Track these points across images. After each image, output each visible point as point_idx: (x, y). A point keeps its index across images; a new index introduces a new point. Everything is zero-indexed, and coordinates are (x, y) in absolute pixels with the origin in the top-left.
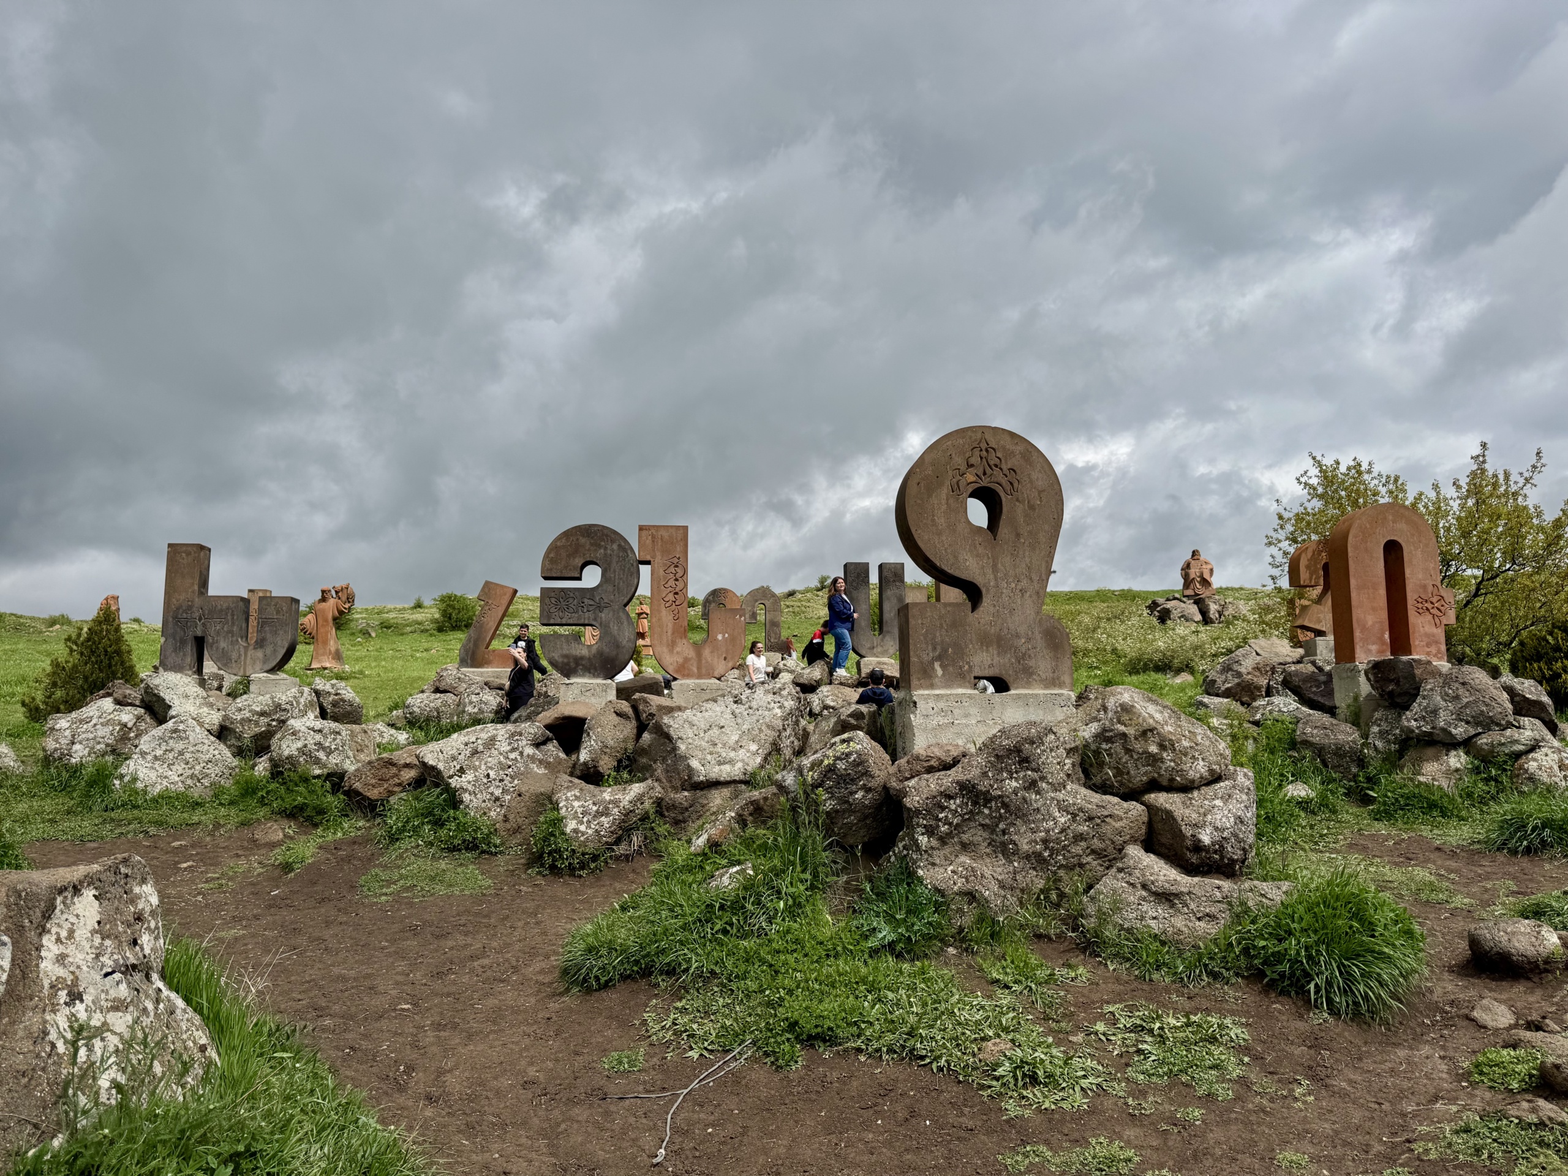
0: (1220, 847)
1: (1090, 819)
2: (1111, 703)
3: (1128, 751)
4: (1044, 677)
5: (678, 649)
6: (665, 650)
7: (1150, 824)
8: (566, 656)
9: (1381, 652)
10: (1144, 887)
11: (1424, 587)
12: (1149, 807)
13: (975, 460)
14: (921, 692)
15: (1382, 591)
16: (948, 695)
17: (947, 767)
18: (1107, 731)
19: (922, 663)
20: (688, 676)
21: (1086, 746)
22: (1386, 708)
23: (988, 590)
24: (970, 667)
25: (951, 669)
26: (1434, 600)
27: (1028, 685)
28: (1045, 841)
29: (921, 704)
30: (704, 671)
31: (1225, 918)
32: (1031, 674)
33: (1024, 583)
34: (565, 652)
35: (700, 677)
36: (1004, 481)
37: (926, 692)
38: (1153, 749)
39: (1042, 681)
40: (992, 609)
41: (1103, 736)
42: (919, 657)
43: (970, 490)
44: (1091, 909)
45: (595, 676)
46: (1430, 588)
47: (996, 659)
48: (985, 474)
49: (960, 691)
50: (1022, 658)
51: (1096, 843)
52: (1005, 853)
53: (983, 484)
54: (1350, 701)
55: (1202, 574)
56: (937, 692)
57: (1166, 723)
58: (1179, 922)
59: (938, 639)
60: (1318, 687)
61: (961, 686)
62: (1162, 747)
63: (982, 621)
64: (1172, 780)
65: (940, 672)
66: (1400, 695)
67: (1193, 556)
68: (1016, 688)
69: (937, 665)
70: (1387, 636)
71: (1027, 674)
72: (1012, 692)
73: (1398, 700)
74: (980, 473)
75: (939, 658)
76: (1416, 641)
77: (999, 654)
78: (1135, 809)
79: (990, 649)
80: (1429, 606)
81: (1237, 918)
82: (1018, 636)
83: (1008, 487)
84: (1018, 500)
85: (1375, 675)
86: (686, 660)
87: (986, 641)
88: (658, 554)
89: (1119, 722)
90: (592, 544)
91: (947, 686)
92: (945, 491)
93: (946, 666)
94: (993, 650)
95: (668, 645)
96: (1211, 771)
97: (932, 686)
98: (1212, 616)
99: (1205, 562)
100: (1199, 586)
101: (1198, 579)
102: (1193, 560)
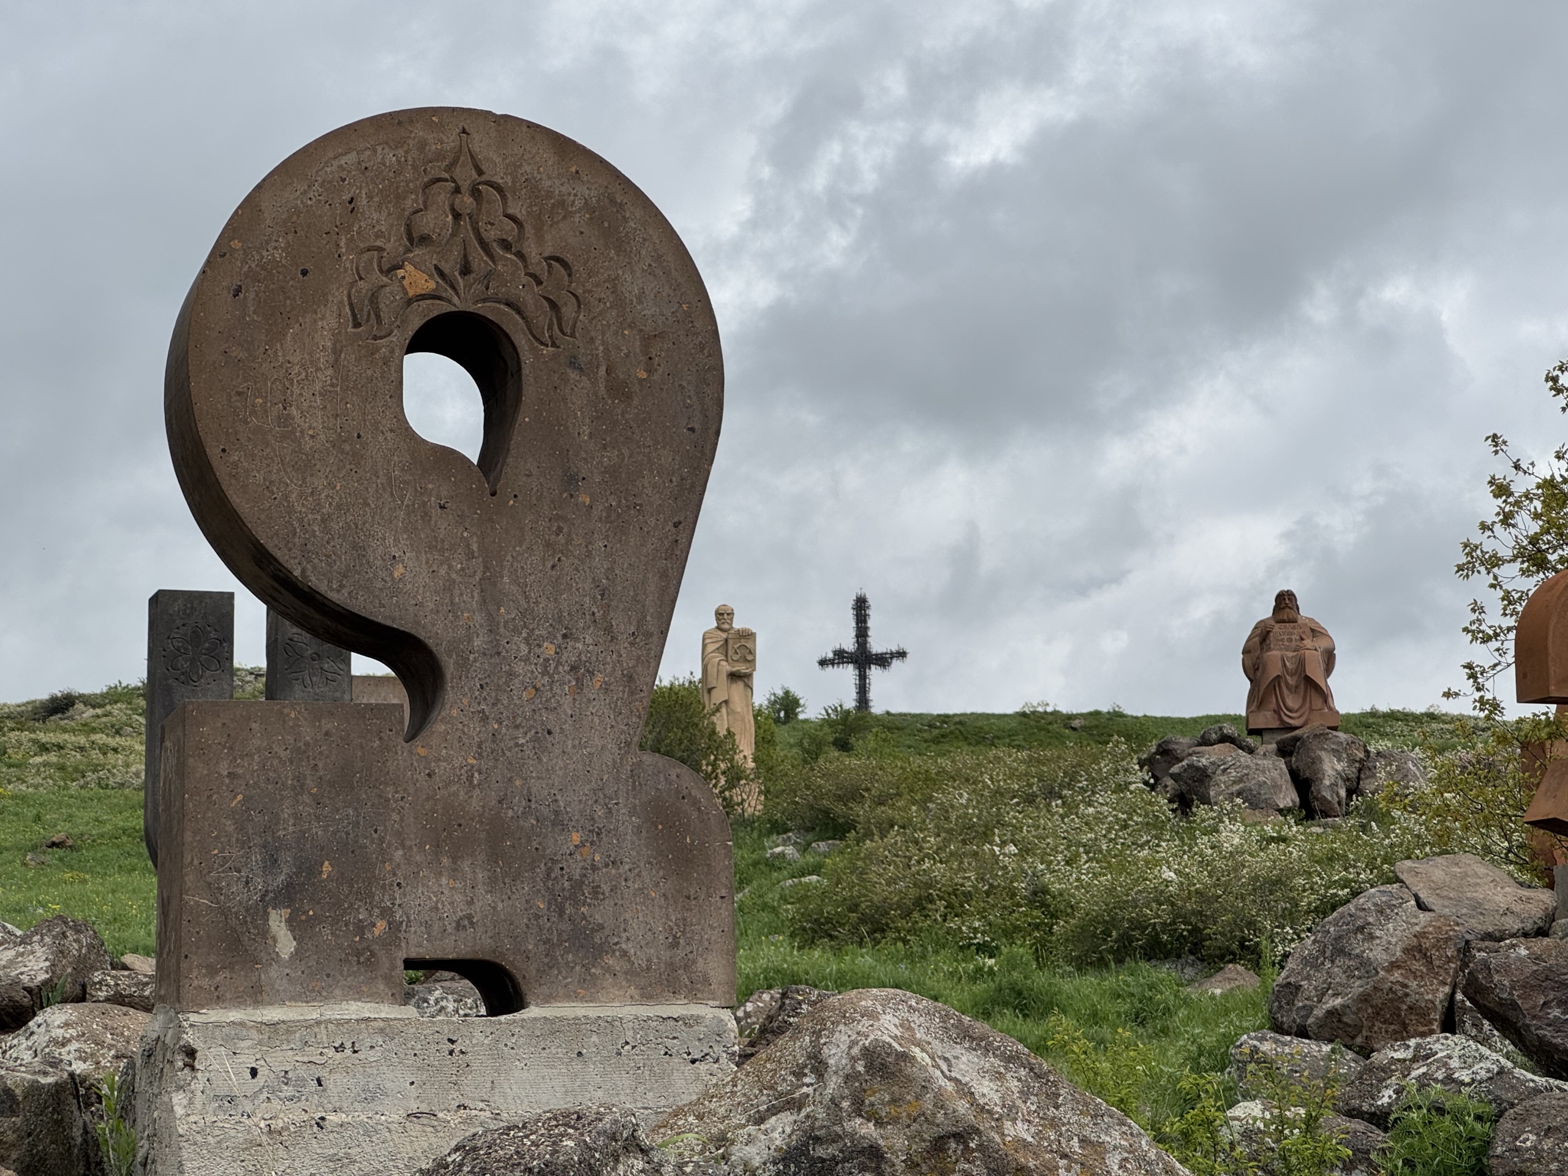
2: (839, 1047)
4: (640, 961)
13: (435, 221)
14: (213, 1015)
16: (308, 1025)
18: (817, 1140)
19: (224, 912)
23: (464, 664)
24: (394, 927)
25: (327, 933)
27: (587, 989)
29: (210, 1058)
32: (599, 951)
37: (234, 1015)
39: (631, 974)
40: (474, 728)
42: (214, 890)
43: (416, 323)
47: (485, 899)
48: (466, 271)
49: (354, 1009)
50: (569, 896)
53: (459, 304)
55: (1301, 663)
56: (273, 1014)
57: (1011, 1112)
59: (287, 830)
61: (359, 995)
63: (442, 770)
65: (286, 944)
67: (1277, 609)
68: (548, 999)
69: (277, 922)
71: (586, 952)
72: (532, 1012)
74: (450, 266)
75: (286, 896)
77: (492, 882)
79: (466, 865)
82: (559, 822)
83: (542, 318)
84: (573, 363)
87: (450, 836)
89: (858, 1108)
91: (307, 994)
92: (330, 321)
93: (312, 922)
94: (473, 868)
97: (256, 995)
98: (1327, 794)
99: (1316, 632)
100: (1292, 701)
101: (1291, 681)
102: (1278, 622)
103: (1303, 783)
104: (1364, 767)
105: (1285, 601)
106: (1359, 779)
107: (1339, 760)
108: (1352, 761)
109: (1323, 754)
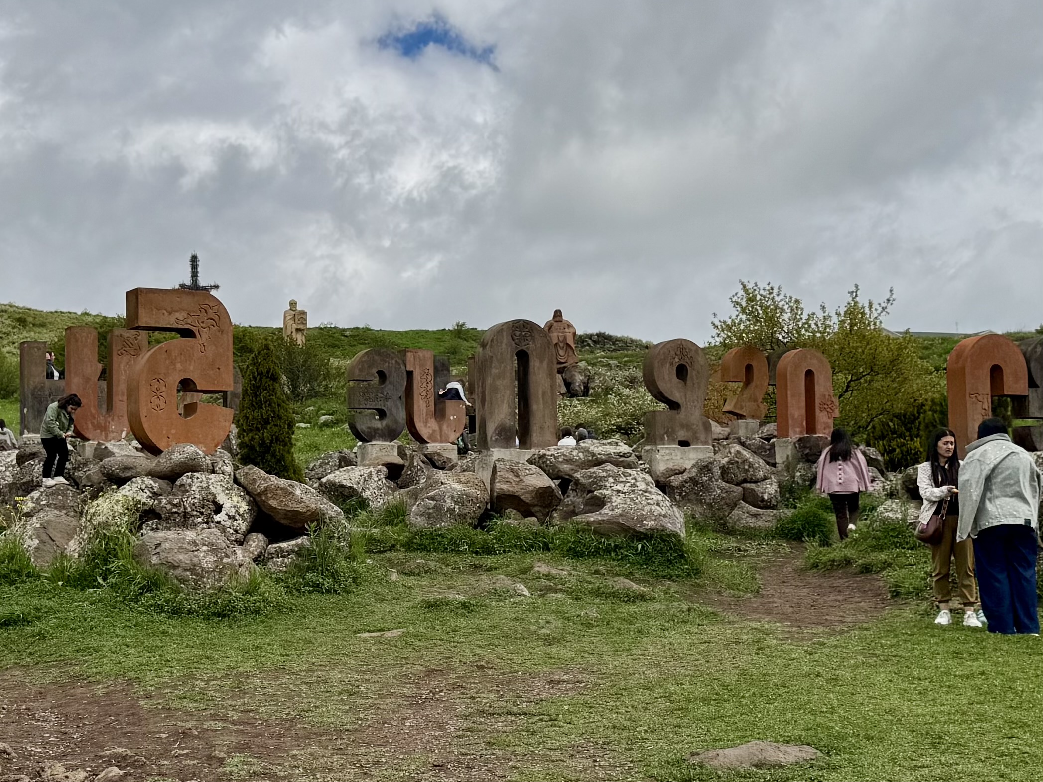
0: (770, 500)
1: (727, 492)
2: (733, 451)
3: (738, 468)
5: (429, 425)
6: (422, 425)
7: (744, 494)
8: (369, 428)
9: (801, 433)
10: (747, 513)
11: (824, 396)
12: (744, 488)
13: (678, 353)
14: (660, 446)
15: (803, 399)
16: (670, 448)
17: (682, 473)
18: (731, 461)
19: (660, 435)
20: (435, 441)
21: (724, 466)
22: (804, 463)
23: (683, 406)
24: (677, 437)
25: (670, 438)
26: (829, 403)
27: (697, 444)
28: (714, 499)
29: (661, 451)
30: (443, 438)
31: (774, 522)
33: (696, 403)
34: (369, 426)
35: (441, 442)
36: (688, 360)
37: (663, 446)
38: (746, 467)
39: (702, 442)
40: (684, 414)
41: (729, 462)
42: (659, 432)
44: (730, 521)
45: (386, 441)
46: (827, 397)
47: (686, 434)
48: (682, 358)
49: (674, 446)
50: (695, 433)
51: (728, 501)
52: (701, 502)
53: (681, 362)
54: (785, 459)
55: (565, 338)
56: (666, 446)
57: (750, 458)
58: (759, 523)
59: (666, 426)
60: (765, 452)
61: (674, 444)
62: (749, 467)
63: (681, 418)
64: (752, 479)
65: (666, 439)
66: (811, 455)
67: (555, 316)
68: (693, 445)
69: (666, 436)
70: (804, 424)
71: (697, 440)
72: (692, 447)
73: (810, 458)
74: (680, 358)
75: (666, 433)
76: (819, 427)
77: (686, 432)
78: (740, 489)
79: (684, 430)
80: (826, 407)
81: (778, 521)
82: (694, 425)
83: (690, 364)
84: (693, 369)
85: (799, 444)
86: (434, 431)
87: (683, 426)
88: (418, 367)
89: (735, 458)
90: (381, 360)
91: (669, 444)
92: (668, 365)
93: (669, 436)
95: (424, 422)
96: (764, 476)
97: (664, 444)
98: (577, 388)
99: (569, 326)
100: (562, 352)
101: (562, 345)
102: (557, 322)
103: (568, 384)
104: (590, 378)
105: (558, 314)
106: (588, 383)
107: (582, 375)
108: (586, 376)
109: (576, 374)
